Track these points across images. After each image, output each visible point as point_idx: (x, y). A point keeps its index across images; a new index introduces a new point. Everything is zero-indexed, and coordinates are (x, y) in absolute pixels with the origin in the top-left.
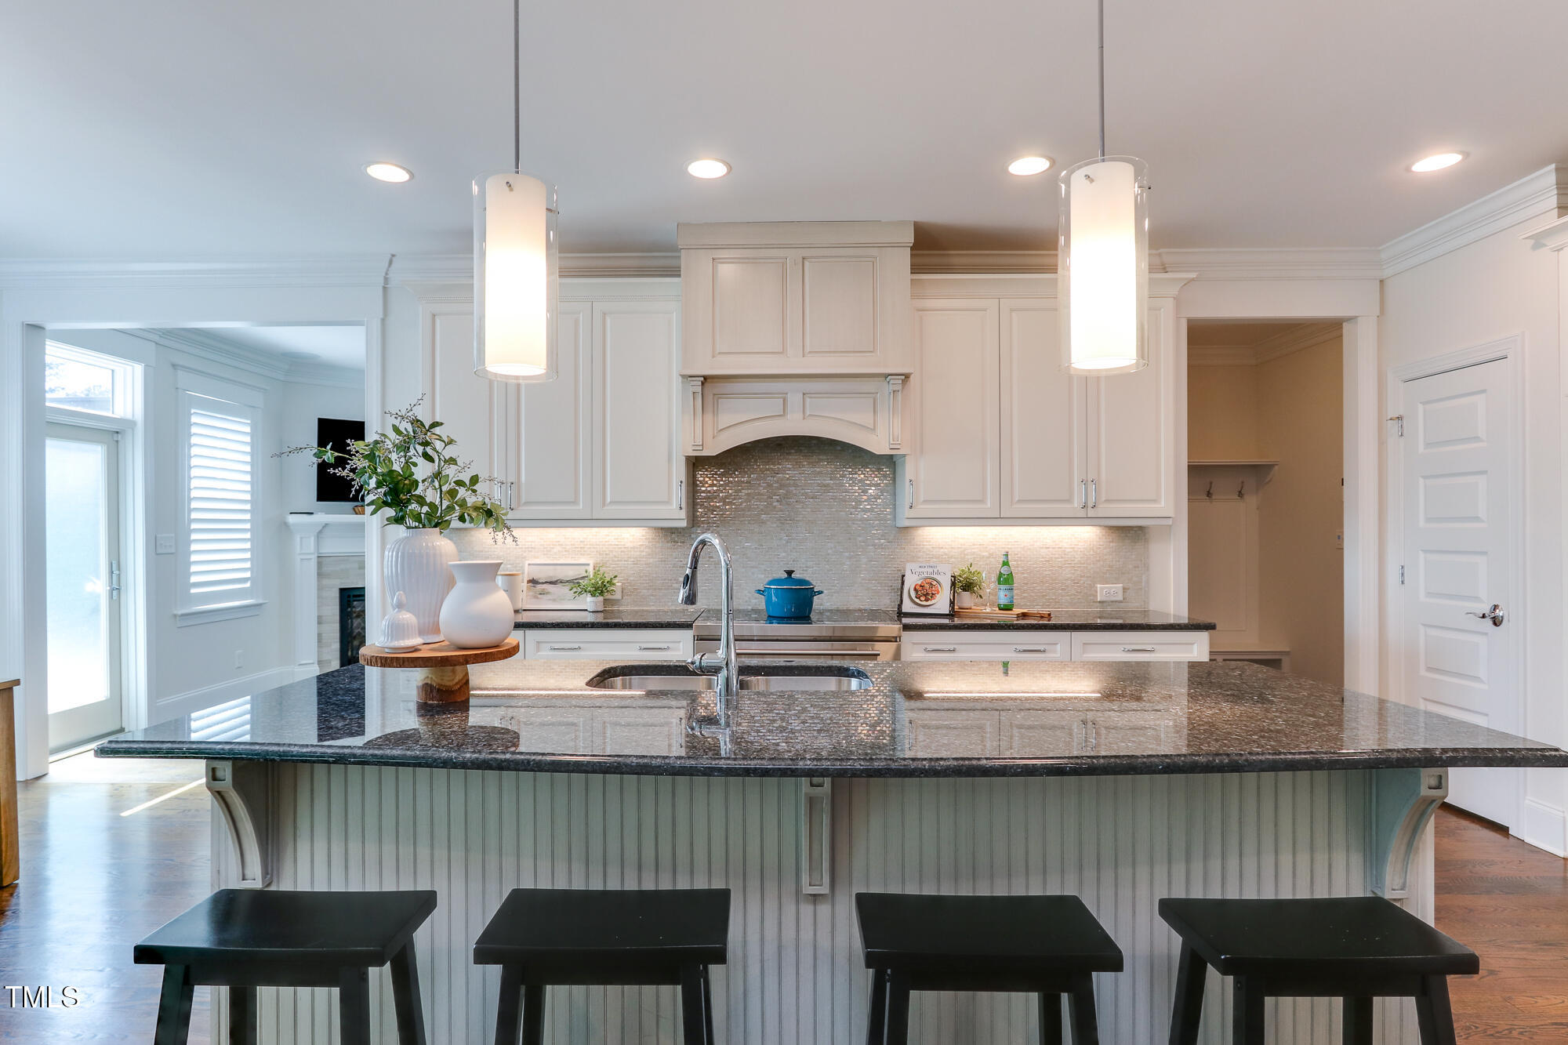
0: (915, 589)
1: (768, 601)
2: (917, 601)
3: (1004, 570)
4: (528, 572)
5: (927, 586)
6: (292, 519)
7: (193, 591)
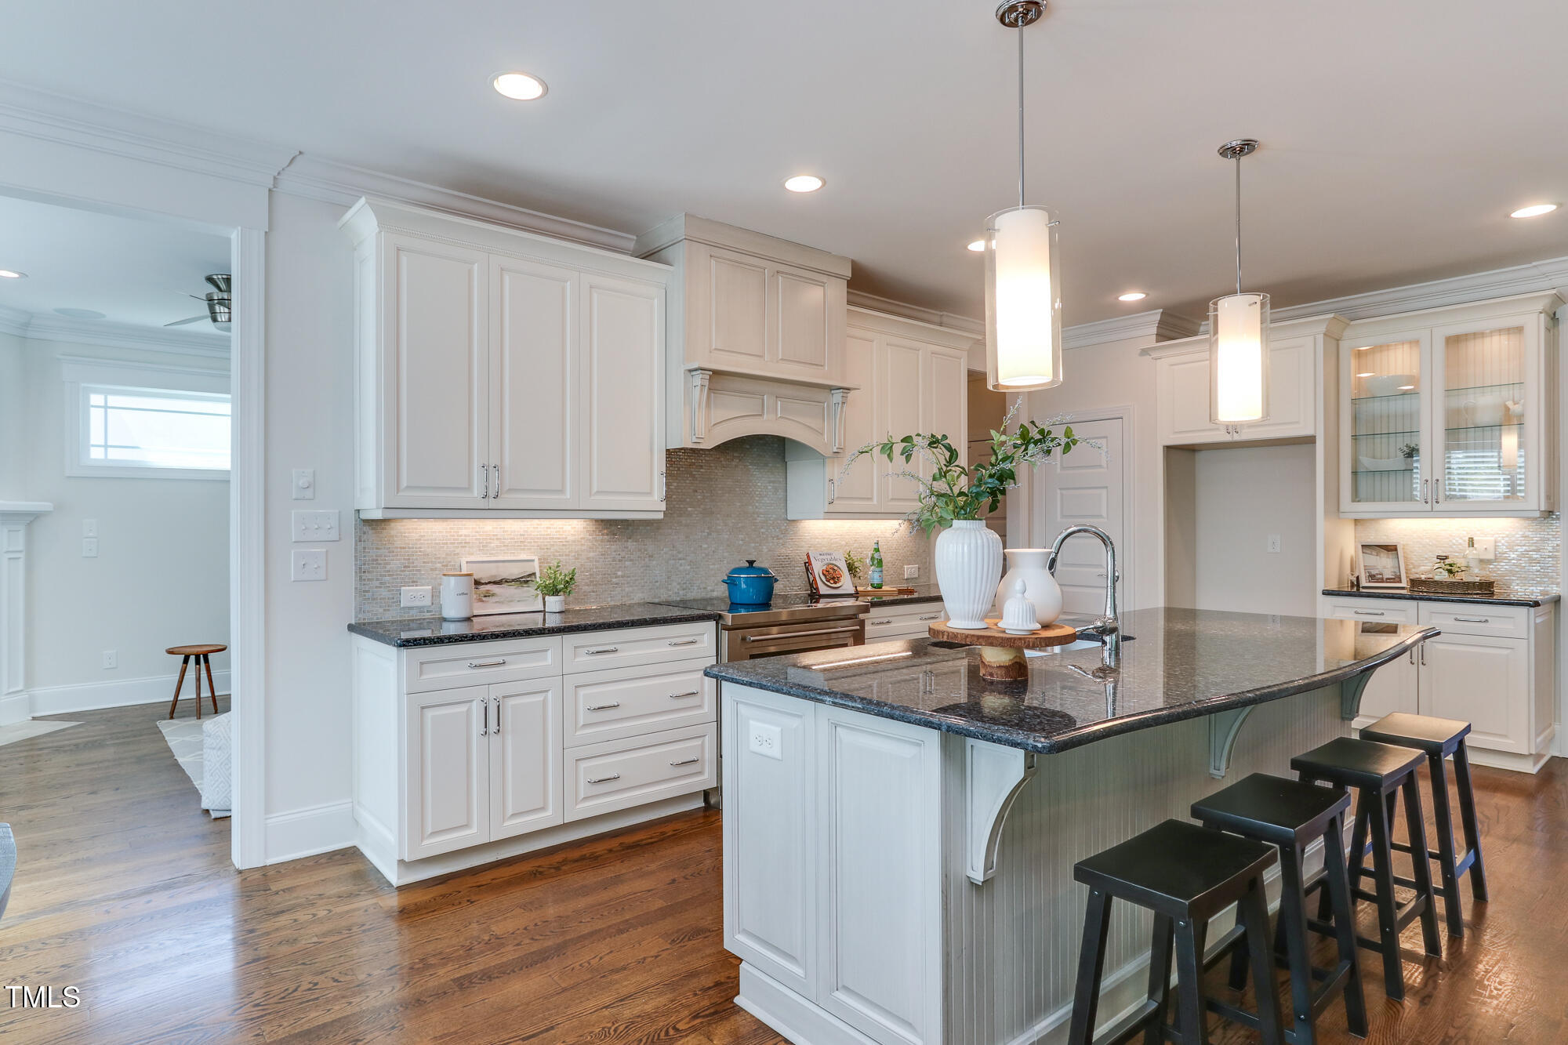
0: (823, 574)
2: (829, 584)
3: (876, 556)
5: (831, 571)
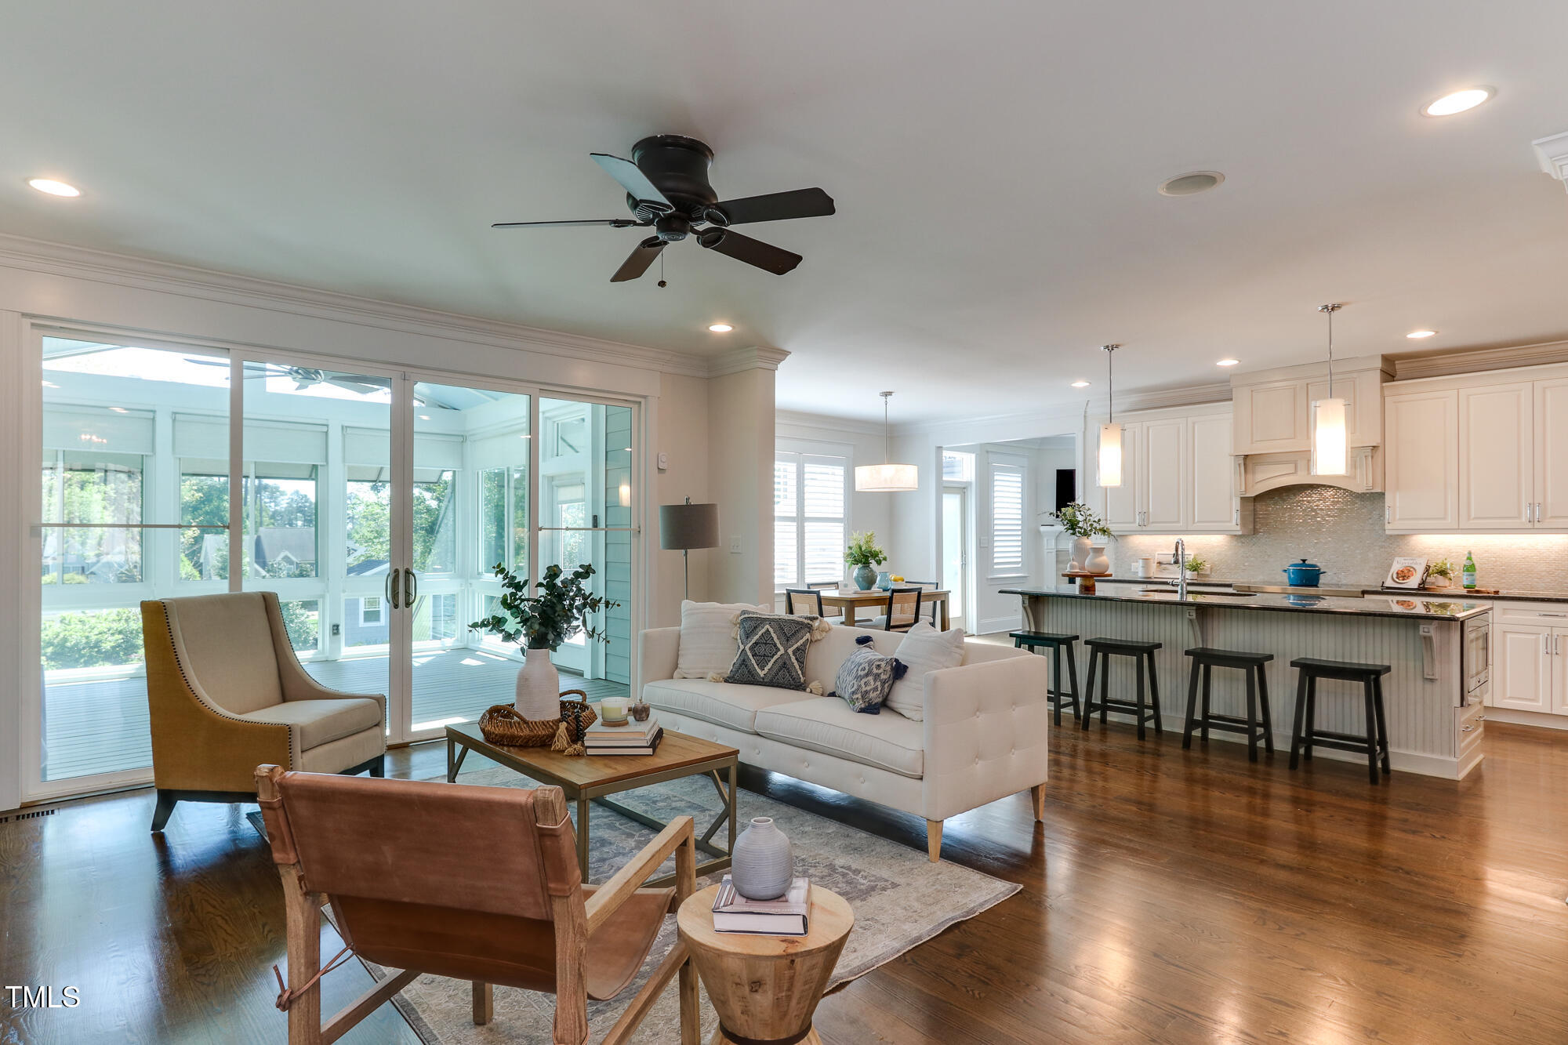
0: (1397, 573)
1: (1289, 577)
2: (1397, 580)
3: (1468, 563)
4: (1158, 558)
5: (1406, 571)
6: (1042, 529)
7: (995, 567)
